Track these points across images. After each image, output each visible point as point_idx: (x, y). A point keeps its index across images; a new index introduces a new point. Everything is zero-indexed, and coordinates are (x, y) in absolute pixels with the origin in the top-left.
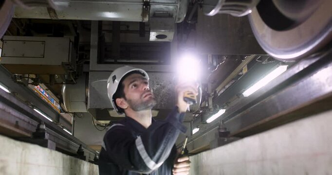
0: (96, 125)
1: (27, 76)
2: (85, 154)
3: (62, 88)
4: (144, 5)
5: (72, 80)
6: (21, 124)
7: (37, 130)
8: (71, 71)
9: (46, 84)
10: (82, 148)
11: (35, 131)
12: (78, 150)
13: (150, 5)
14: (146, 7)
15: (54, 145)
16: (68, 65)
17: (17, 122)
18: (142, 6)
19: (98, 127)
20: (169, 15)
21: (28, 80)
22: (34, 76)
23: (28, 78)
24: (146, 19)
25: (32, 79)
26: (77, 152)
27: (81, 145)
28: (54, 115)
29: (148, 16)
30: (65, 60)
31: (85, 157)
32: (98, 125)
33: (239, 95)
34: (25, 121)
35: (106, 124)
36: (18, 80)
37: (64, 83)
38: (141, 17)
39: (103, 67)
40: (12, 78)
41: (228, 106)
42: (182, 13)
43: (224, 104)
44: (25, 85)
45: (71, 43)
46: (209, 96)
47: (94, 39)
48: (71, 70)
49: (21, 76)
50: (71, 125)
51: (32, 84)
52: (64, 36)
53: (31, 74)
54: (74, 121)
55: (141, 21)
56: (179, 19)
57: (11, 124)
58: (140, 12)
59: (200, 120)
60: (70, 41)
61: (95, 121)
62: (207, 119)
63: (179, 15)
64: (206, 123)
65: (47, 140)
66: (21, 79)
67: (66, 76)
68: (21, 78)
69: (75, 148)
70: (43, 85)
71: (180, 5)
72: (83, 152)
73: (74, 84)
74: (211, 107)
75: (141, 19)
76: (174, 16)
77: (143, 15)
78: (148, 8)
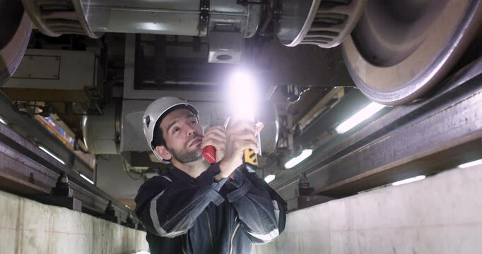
0: (128, 170)
1: (33, 103)
2: (117, 214)
3: (81, 120)
4: (201, 15)
5: (97, 110)
6: (36, 177)
7: (57, 184)
8: (97, 98)
9: (59, 114)
10: (113, 205)
11: (54, 186)
12: (107, 208)
13: (209, 15)
14: (204, 17)
15: (80, 204)
16: (93, 90)
17: (32, 174)
18: (198, 16)
19: (132, 174)
20: (235, 29)
21: (34, 109)
22: (43, 104)
23: (35, 106)
24: (204, 33)
25: (41, 108)
26: (106, 211)
27: (110, 202)
28: (67, 155)
29: (206, 29)
30: (89, 83)
31: (116, 218)
32: (131, 171)
33: (331, 130)
34: (42, 173)
35: (143, 170)
36: (20, 110)
37: (85, 113)
38: (196, 30)
39: (142, 94)
40: (12, 106)
41: (315, 145)
42: (253, 26)
43: (311, 142)
44: (29, 116)
45: (97, 59)
46: (288, 132)
47: (130, 55)
48: (96, 96)
49: (24, 104)
50: (91, 170)
51: (40, 114)
52: (87, 49)
53: (39, 101)
54: (96, 165)
55: (196, 35)
56: (249, 34)
57: (24, 178)
58: (196, 24)
59: (276, 163)
60: (96, 57)
61: (128, 165)
62: (285, 163)
63: (249, 28)
64: (284, 168)
65: (71, 199)
66: (25, 108)
67: (88, 104)
68: (25, 106)
69: (102, 205)
70: (55, 116)
71: (250, 15)
72: (114, 211)
73: (100, 114)
74: (291, 148)
75: (198, 32)
76: (241, 31)
77: (200, 27)
78: (206, 19)
